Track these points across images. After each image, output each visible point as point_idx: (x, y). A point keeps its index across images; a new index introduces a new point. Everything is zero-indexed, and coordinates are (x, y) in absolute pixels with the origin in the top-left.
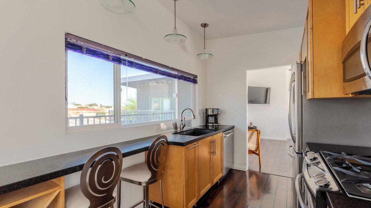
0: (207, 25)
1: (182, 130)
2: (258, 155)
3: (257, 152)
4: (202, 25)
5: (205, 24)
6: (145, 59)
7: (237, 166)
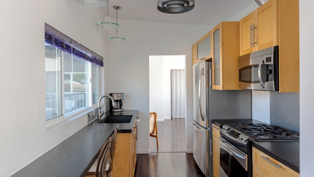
0: (119, 8)
1: (101, 118)
2: (156, 137)
3: (155, 134)
4: (114, 7)
5: (118, 7)
6: (79, 44)
7: (140, 150)
